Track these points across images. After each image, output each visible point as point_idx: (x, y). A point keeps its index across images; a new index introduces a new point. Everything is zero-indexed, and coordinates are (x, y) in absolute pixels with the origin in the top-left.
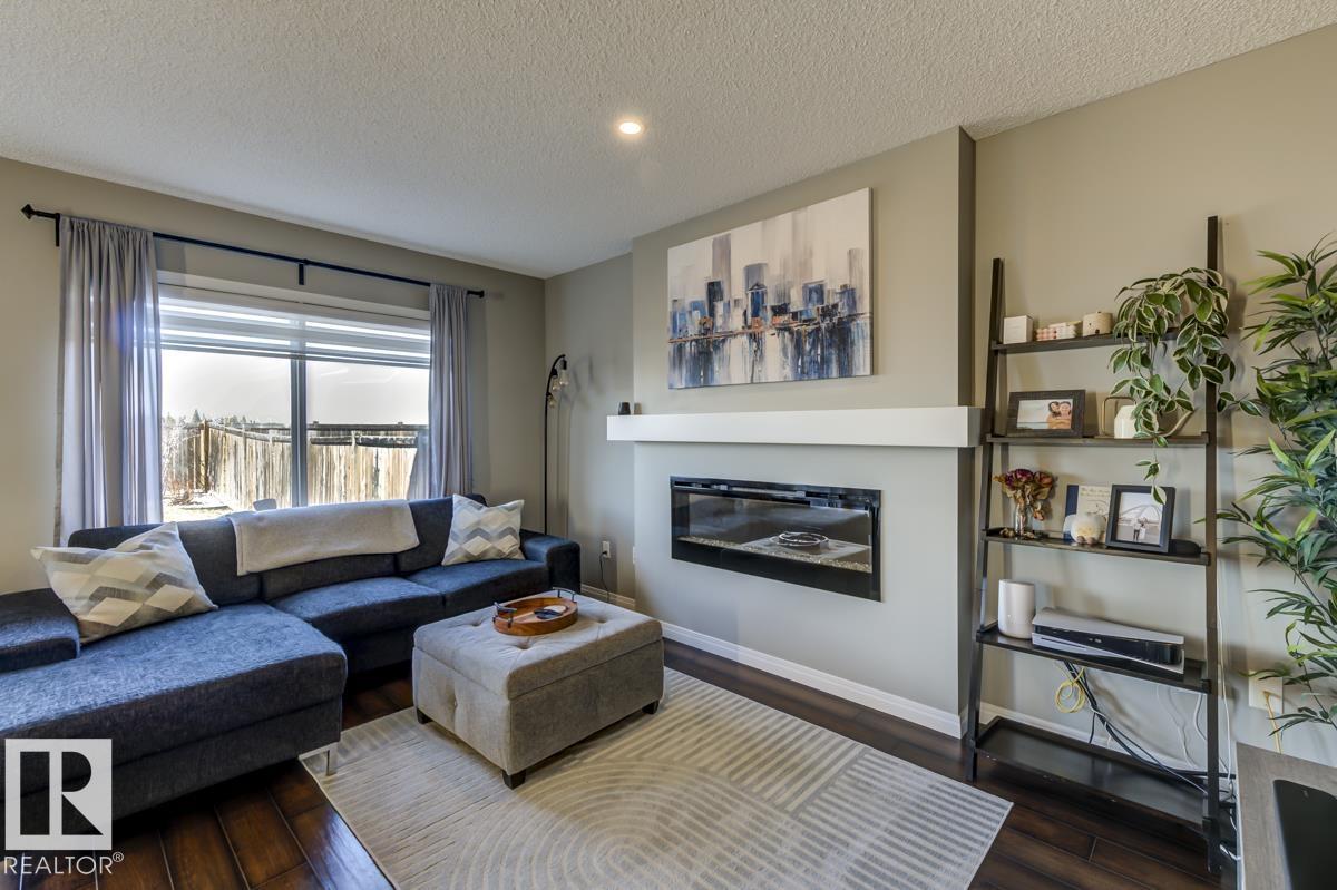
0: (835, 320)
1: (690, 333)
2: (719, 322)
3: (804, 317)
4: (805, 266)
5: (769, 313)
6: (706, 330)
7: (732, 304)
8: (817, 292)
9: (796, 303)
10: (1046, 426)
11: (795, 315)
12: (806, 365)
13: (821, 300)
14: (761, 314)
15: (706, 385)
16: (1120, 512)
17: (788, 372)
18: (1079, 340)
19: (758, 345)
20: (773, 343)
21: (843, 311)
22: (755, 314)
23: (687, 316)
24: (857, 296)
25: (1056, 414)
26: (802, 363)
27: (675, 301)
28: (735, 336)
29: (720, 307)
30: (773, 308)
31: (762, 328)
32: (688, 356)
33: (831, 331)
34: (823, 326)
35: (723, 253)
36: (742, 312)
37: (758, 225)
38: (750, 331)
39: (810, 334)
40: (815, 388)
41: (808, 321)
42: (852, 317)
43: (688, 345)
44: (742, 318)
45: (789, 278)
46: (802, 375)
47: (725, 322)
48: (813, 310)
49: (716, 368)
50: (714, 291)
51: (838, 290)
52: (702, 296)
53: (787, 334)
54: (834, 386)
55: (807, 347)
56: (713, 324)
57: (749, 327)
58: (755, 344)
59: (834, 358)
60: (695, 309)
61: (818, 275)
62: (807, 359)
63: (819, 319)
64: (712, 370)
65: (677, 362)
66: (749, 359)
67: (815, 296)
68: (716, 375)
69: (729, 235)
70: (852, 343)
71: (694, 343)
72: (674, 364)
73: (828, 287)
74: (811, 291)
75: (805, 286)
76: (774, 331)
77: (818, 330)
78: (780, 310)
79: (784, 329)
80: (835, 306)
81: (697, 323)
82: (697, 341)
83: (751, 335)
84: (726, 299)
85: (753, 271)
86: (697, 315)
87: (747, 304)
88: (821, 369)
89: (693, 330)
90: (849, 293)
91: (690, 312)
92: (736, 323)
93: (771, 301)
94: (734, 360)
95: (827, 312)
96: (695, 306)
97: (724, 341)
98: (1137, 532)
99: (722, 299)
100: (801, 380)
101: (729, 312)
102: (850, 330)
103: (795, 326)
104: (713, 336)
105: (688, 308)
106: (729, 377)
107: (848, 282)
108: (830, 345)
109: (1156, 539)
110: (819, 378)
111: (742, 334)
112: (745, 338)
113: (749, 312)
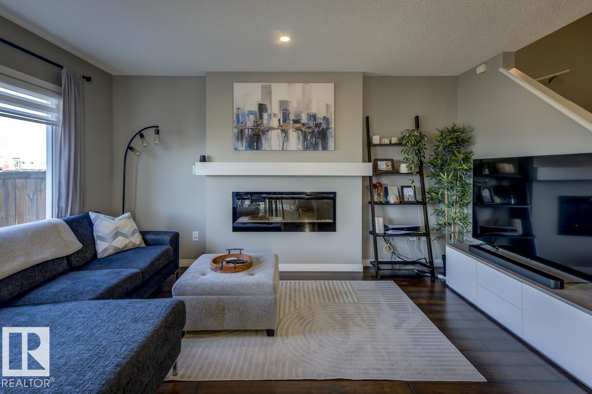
0: (321, 129)
1: (248, 125)
2: (265, 122)
3: (307, 126)
4: (308, 106)
5: (291, 122)
6: (258, 124)
7: (272, 115)
8: (313, 117)
9: (304, 119)
10: (386, 169)
11: (303, 125)
12: (308, 145)
13: (315, 120)
14: (287, 121)
15: (258, 149)
16: (404, 192)
17: (300, 147)
18: (391, 144)
19: (286, 134)
20: (293, 135)
21: (324, 126)
22: (284, 121)
23: (246, 117)
24: (330, 121)
25: (388, 166)
26: (307, 144)
27: (238, 108)
28: (274, 129)
29: (265, 116)
30: (293, 120)
31: (288, 128)
32: (246, 136)
33: (319, 133)
34: (316, 130)
35: (267, 92)
36: (277, 119)
37: (286, 85)
38: (282, 128)
39: (310, 133)
40: (311, 153)
41: (309, 128)
42: (328, 128)
43: (247, 130)
44: (278, 123)
45: (301, 109)
46: (307, 148)
47: (269, 122)
48: (312, 124)
49: (263, 142)
50: (262, 108)
51: (322, 118)
52: (255, 108)
53: (300, 131)
54: (320, 153)
55: (309, 138)
56: (262, 123)
57: (282, 127)
58: (284, 134)
59: (320, 143)
60: (251, 114)
61: (314, 110)
62: (308, 142)
63: (314, 127)
64: (261, 144)
65: (240, 137)
66: (281, 140)
67: (312, 119)
68: (264, 145)
69: (271, 85)
70: (328, 138)
71: (250, 130)
72: (238, 139)
73: (318, 116)
74: (311, 116)
75: (308, 114)
76: (294, 130)
77: (314, 131)
78: (296, 121)
79: (298, 129)
80: (321, 124)
81: (252, 121)
82: (252, 129)
83: (282, 130)
84: (269, 112)
85: (283, 104)
86: (252, 117)
87: (280, 116)
88: (315, 147)
89: (250, 123)
90: (326, 119)
91: (248, 115)
92: (275, 123)
93: (292, 117)
94: (274, 140)
95: (318, 125)
96: (251, 113)
97: (268, 131)
98: (408, 198)
99: (267, 112)
100: (306, 150)
101: (271, 118)
102: (326, 133)
103: (303, 129)
104: (262, 128)
105: (246, 113)
106: (270, 146)
107: (326, 116)
108: (319, 138)
109: (413, 200)
110: (314, 150)
111: (278, 129)
112: (279, 131)
113: (281, 120)
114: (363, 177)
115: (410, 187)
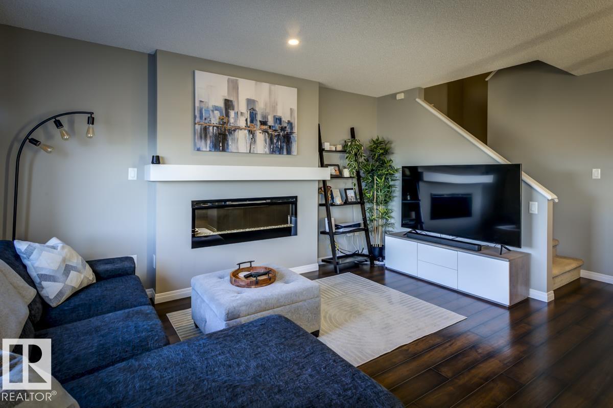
0: (285, 132)
1: (212, 122)
2: (232, 120)
3: (274, 129)
4: (274, 108)
5: (259, 123)
6: (224, 121)
7: (239, 114)
8: (278, 120)
9: (271, 122)
10: (335, 174)
11: (270, 127)
12: (275, 148)
13: (280, 123)
14: (254, 122)
15: (224, 150)
16: (348, 194)
17: (267, 150)
18: (336, 151)
19: (253, 136)
20: (260, 137)
21: (288, 130)
22: (252, 121)
23: (211, 112)
24: (293, 125)
25: (336, 171)
26: (273, 147)
27: (201, 101)
28: (241, 129)
29: (232, 114)
30: (260, 121)
31: (255, 129)
32: (211, 134)
33: (284, 136)
34: (281, 134)
35: (234, 87)
36: (245, 119)
37: (253, 82)
38: (249, 129)
39: (276, 136)
40: (277, 157)
41: (275, 131)
42: (292, 133)
43: (211, 128)
44: (245, 122)
45: (268, 111)
46: (273, 152)
47: (235, 121)
48: (277, 127)
49: (230, 143)
50: (228, 104)
51: (287, 122)
52: (221, 104)
53: (266, 134)
54: (284, 157)
55: (275, 141)
56: (228, 121)
57: (249, 127)
58: (251, 135)
59: (285, 147)
60: (217, 110)
61: (279, 114)
62: (275, 146)
63: (279, 131)
64: (228, 144)
65: (203, 136)
66: (249, 142)
67: (278, 121)
68: (230, 147)
69: (237, 80)
70: (291, 142)
71: (215, 128)
72: (201, 137)
73: (283, 119)
74: (277, 119)
75: (274, 116)
76: (261, 131)
77: (279, 135)
78: (264, 123)
79: (265, 131)
80: (285, 127)
81: (217, 118)
82: (217, 127)
83: (249, 131)
84: (236, 110)
85: (250, 102)
86: (217, 113)
87: (248, 115)
88: (280, 151)
89: (215, 119)
90: (290, 123)
91: (213, 111)
92: (242, 123)
93: (259, 118)
94: (240, 142)
95: (283, 129)
96: (216, 108)
97: (235, 130)
98: (351, 199)
99: (233, 109)
100: (272, 154)
101: (238, 117)
102: (290, 138)
103: (270, 131)
104: (228, 127)
105: (211, 108)
106: (237, 148)
107: (290, 120)
108: (284, 142)
109: (354, 200)
110: (280, 154)
111: (245, 129)
112: (246, 132)
113: (249, 120)
114: (319, 181)
115: (352, 189)
